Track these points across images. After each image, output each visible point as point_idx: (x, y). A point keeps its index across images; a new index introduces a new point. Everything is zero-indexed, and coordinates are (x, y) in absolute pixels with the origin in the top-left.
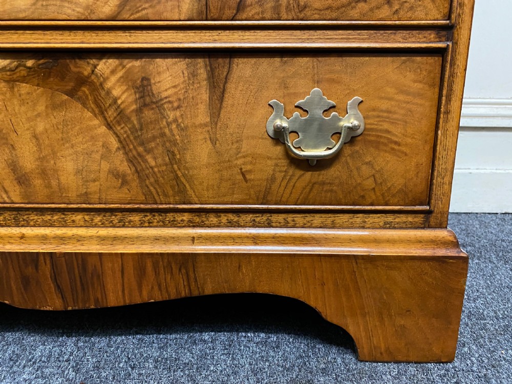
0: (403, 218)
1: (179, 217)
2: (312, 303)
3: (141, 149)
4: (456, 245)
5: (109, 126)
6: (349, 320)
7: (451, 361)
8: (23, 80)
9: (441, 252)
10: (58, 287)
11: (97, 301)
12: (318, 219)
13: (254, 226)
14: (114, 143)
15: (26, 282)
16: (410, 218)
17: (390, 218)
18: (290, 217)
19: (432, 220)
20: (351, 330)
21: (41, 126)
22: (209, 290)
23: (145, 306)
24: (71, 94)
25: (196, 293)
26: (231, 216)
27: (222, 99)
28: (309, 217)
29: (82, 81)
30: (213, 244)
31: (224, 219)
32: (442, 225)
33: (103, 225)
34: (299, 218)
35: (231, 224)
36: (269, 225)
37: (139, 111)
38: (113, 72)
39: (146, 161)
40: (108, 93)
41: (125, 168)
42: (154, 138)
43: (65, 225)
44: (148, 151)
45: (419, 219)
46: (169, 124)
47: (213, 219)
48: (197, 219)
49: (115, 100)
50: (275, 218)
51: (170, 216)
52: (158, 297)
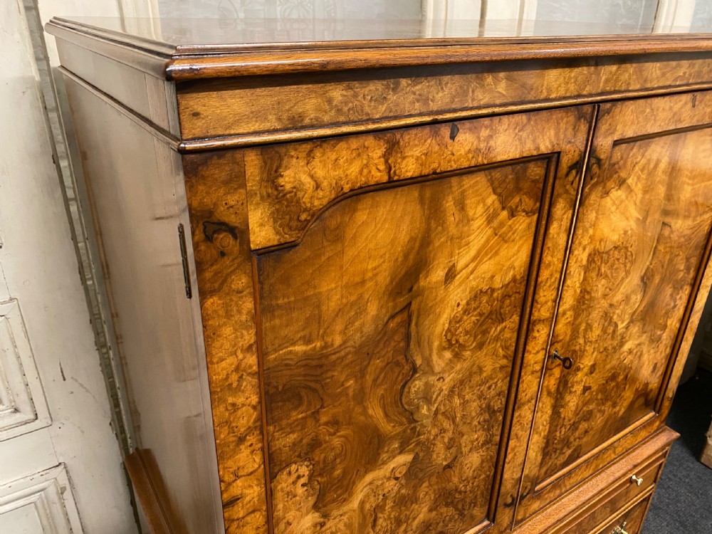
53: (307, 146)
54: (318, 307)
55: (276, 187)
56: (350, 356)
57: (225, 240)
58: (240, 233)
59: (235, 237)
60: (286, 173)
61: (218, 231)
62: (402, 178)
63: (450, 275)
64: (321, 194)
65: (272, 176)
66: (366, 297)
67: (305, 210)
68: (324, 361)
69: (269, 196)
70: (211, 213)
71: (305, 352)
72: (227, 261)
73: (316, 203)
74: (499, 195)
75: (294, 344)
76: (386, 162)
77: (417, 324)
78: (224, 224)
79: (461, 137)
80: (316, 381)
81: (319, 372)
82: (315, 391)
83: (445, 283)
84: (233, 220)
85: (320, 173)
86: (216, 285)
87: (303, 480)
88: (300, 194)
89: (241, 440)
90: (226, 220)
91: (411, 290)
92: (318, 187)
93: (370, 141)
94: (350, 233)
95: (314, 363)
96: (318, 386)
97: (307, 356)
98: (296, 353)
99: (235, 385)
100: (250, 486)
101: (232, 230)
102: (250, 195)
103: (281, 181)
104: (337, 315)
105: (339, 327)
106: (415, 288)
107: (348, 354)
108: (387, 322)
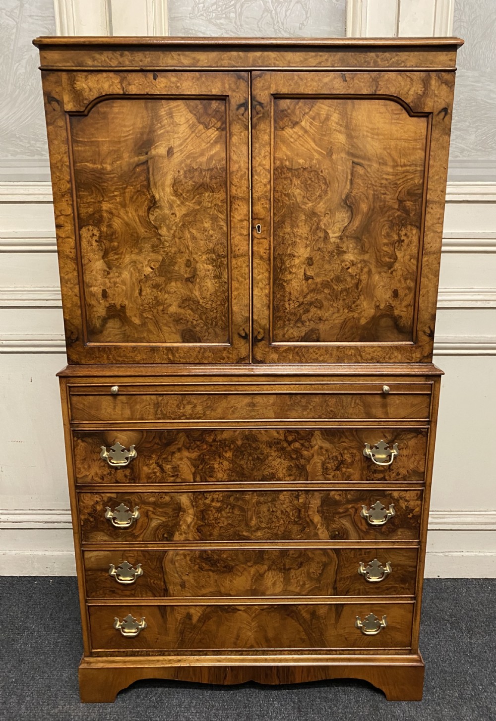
0: (402, 651)
1: (322, 652)
2: (370, 681)
3: (310, 631)
4: (420, 661)
5: (300, 624)
6: (383, 687)
7: (420, 700)
8: (273, 612)
9: (415, 664)
10: (278, 677)
11: (291, 681)
12: (372, 652)
13: (349, 654)
14: (301, 629)
15: (266, 675)
16: (404, 651)
17: (397, 651)
18: (362, 651)
19: (412, 652)
20: (384, 690)
21: (276, 625)
22: (333, 678)
23: (309, 682)
24: (288, 615)
25: (328, 678)
26: (341, 652)
27: (339, 616)
28: (368, 651)
29: (293, 611)
30: (334, 662)
31: (338, 652)
32: (416, 653)
33: (295, 655)
34: (365, 652)
35: (340, 654)
36: (355, 654)
37: (311, 620)
38: (303, 609)
39: (312, 635)
40: (301, 615)
41: (305, 637)
42: (316, 628)
43: (281, 655)
44: (313, 632)
45: (407, 652)
46: (321, 624)
47: (334, 652)
48: (328, 653)
49: (303, 617)
50: (356, 652)
51: (319, 652)
52: (314, 680)
53: (85, 74)
54: (98, 147)
55: (74, 88)
56: (115, 179)
57: (55, 105)
58: (60, 103)
59: (58, 104)
60: (77, 83)
61: (52, 101)
62: (130, 93)
63: (170, 152)
64: (92, 94)
65: (72, 82)
66: (122, 149)
67: (86, 99)
68: (102, 176)
69: (71, 90)
70: (50, 93)
71: (93, 168)
72: (55, 113)
73: (91, 97)
74: (195, 115)
75: (87, 162)
76: (121, 85)
77: (153, 174)
78: (54, 98)
79: (160, 79)
80: (100, 185)
81: (100, 181)
82: (98, 189)
83: (168, 156)
84: (57, 97)
85: (91, 84)
86: (52, 121)
87: (95, 238)
88: (83, 92)
89: (63, 196)
90: (55, 96)
91: (147, 154)
92: (90, 90)
93: (111, 75)
94: (110, 116)
95: (97, 175)
96: (101, 189)
97: (94, 170)
98: (89, 167)
99: (60, 167)
100: (67, 222)
101: (57, 101)
102: (63, 89)
103: (75, 86)
104: (108, 154)
105: (109, 161)
106: (149, 153)
107: (115, 177)
108: (135, 167)
